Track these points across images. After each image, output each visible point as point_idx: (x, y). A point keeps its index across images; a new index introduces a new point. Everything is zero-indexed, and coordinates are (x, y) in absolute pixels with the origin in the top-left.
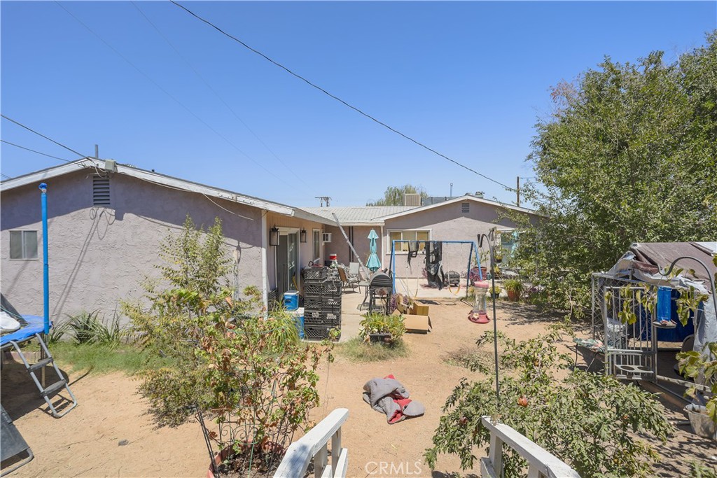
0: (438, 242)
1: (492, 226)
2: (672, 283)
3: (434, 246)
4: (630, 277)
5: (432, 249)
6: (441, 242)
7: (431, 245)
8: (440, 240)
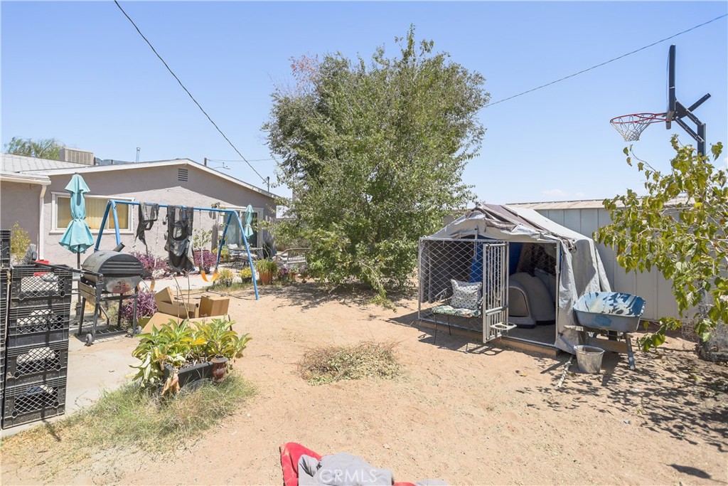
0: (187, 208)
1: (214, 201)
2: (534, 237)
3: (181, 213)
4: (476, 237)
5: (177, 218)
6: (192, 209)
7: (177, 211)
8: (190, 206)
